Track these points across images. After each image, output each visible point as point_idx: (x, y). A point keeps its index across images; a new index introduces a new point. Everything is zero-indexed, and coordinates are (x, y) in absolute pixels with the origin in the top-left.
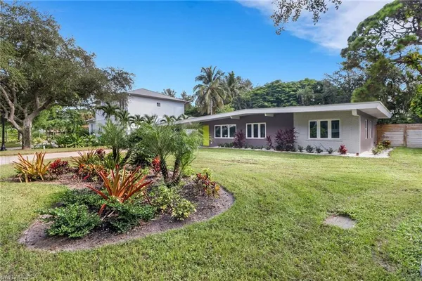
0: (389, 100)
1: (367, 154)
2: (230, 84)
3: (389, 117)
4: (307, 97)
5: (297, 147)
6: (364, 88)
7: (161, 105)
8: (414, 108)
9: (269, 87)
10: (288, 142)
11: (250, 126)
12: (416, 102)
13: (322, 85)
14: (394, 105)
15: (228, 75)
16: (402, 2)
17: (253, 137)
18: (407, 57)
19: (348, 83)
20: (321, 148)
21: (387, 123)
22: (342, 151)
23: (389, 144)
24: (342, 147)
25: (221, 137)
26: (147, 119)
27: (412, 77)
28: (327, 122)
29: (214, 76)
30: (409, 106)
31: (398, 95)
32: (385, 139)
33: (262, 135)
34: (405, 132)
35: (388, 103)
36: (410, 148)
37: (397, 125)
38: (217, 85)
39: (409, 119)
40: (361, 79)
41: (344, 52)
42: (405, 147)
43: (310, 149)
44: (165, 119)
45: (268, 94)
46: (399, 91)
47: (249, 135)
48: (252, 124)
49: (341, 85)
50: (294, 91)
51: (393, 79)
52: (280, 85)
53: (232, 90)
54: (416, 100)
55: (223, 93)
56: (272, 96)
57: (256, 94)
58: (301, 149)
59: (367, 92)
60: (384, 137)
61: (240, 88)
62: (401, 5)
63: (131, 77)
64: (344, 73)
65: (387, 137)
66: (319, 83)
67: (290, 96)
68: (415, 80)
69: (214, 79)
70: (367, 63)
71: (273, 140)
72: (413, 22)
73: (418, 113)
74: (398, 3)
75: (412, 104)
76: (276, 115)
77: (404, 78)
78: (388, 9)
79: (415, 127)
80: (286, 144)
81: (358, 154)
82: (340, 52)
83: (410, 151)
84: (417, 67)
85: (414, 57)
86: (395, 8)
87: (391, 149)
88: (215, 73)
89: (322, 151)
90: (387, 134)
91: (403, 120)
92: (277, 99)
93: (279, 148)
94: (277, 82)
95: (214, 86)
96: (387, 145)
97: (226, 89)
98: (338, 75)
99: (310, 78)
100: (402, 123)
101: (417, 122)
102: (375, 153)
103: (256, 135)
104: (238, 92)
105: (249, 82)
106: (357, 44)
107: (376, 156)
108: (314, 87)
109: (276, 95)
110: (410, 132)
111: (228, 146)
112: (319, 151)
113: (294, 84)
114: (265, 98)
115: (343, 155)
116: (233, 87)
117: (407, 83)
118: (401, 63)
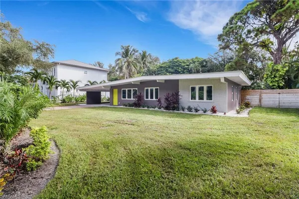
0: (250, 74)
1: (232, 114)
2: (143, 59)
3: (250, 84)
4: (196, 70)
5: (180, 107)
6: (233, 64)
7: (88, 73)
8: (267, 78)
9: (171, 62)
10: (174, 103)
11: (147, 90)
12: (267, 74)
13: (206, 62)
14: (254, 77)
15: (142, 52)
16: (259, 1)
17: (149, 99)
18: (262, 42)
19: (223, 60)
20: (198, 108)
21: (249, 89)
22: (214, 111)
23: (249, 104)
24: (214, 108)
25: (127, 99)
26: (72, 84)
27: (265, 58)
28: (203, 87)
29: (130, 52)
30: (263, 77)
31: (256, 70)
32: (246, 101)
33: (157, 97)
34: (260, 96)
35: (249, 75)
36: (263, 108)
37: (255, 90)
38: (133, 59)
39: (263, 86)
40: (232, 58)
41: (220, 37)
42: (260, 106)
43: (190, 109)
44: (89, 83)
45: (169, 67)
46: (256, 67)
47: (147, 98)
48: (149, 89)
49: (219, 62)
50: (187, 65)
51: (253, 59)
52: (178, 61)
53: (144, 63)
54: (268, 73)
55: (136, 65)
56: (172, 68)
57: (161, 67)
58: (183, 109)
59: (235, 66)
60: (246, 99)
61: (150, 63)
62: (258, 3)
63: (53, 47)
64: (221, 54)
65: (248, 99)
66: (204, 60)
67: (184, 69)
68: (267, 60)
69: (130, 54)
70: (235, 46)
71: (163, 101)
72: (266, 18)
73: (269, 82)
74: (256, 2)
75: (265, 76)
76: (166, 81)
77: (260, 58)
78: (249, 6)
79: (267, 92)
80: (172, 105)
81: (225, 113)
82: (217, 37)
83: (264, 110)
84: (268, 50)
85: (267, 42)
86: (254, 6)
87: (251, 109)
88: (131, 50)
89: (199, 110)
90: (248, 97)
91: (259, 87)
92: (176, 71)
93: (167, 108)
94: (176, 58)
95: (130, 60)
96: (247, 105)
97: (139, 62)
98: (217, 55)
99: (199, 57)
100: (259, 89)
101: (269, 89)
102: (238, 112)
103: (152, 97)
104: (148, 65)
105: (158, 58)
106: (228, 31)
107: (239, 116)
108: (202, 62)
109: (175, 68)
110: (264, 96)
111: (130, 105)
112: (197, 110)
113: (188, 60)
114: (167, 70)
115: (214, 114)
116: (145, 61)
117: (262, 62)
118: (258, 46)
